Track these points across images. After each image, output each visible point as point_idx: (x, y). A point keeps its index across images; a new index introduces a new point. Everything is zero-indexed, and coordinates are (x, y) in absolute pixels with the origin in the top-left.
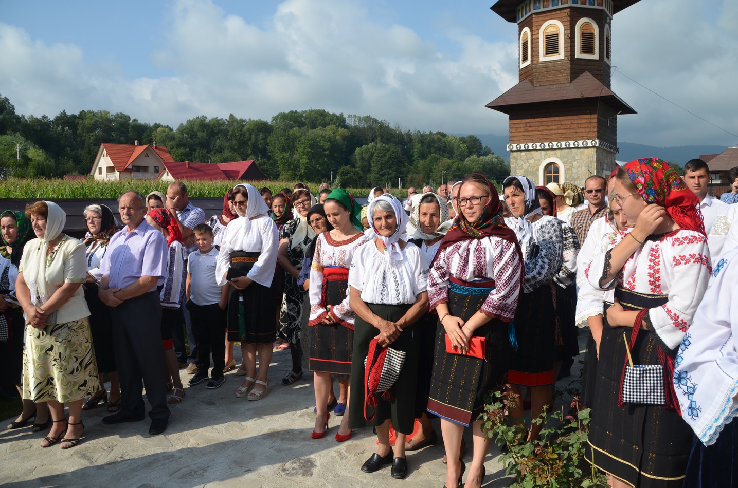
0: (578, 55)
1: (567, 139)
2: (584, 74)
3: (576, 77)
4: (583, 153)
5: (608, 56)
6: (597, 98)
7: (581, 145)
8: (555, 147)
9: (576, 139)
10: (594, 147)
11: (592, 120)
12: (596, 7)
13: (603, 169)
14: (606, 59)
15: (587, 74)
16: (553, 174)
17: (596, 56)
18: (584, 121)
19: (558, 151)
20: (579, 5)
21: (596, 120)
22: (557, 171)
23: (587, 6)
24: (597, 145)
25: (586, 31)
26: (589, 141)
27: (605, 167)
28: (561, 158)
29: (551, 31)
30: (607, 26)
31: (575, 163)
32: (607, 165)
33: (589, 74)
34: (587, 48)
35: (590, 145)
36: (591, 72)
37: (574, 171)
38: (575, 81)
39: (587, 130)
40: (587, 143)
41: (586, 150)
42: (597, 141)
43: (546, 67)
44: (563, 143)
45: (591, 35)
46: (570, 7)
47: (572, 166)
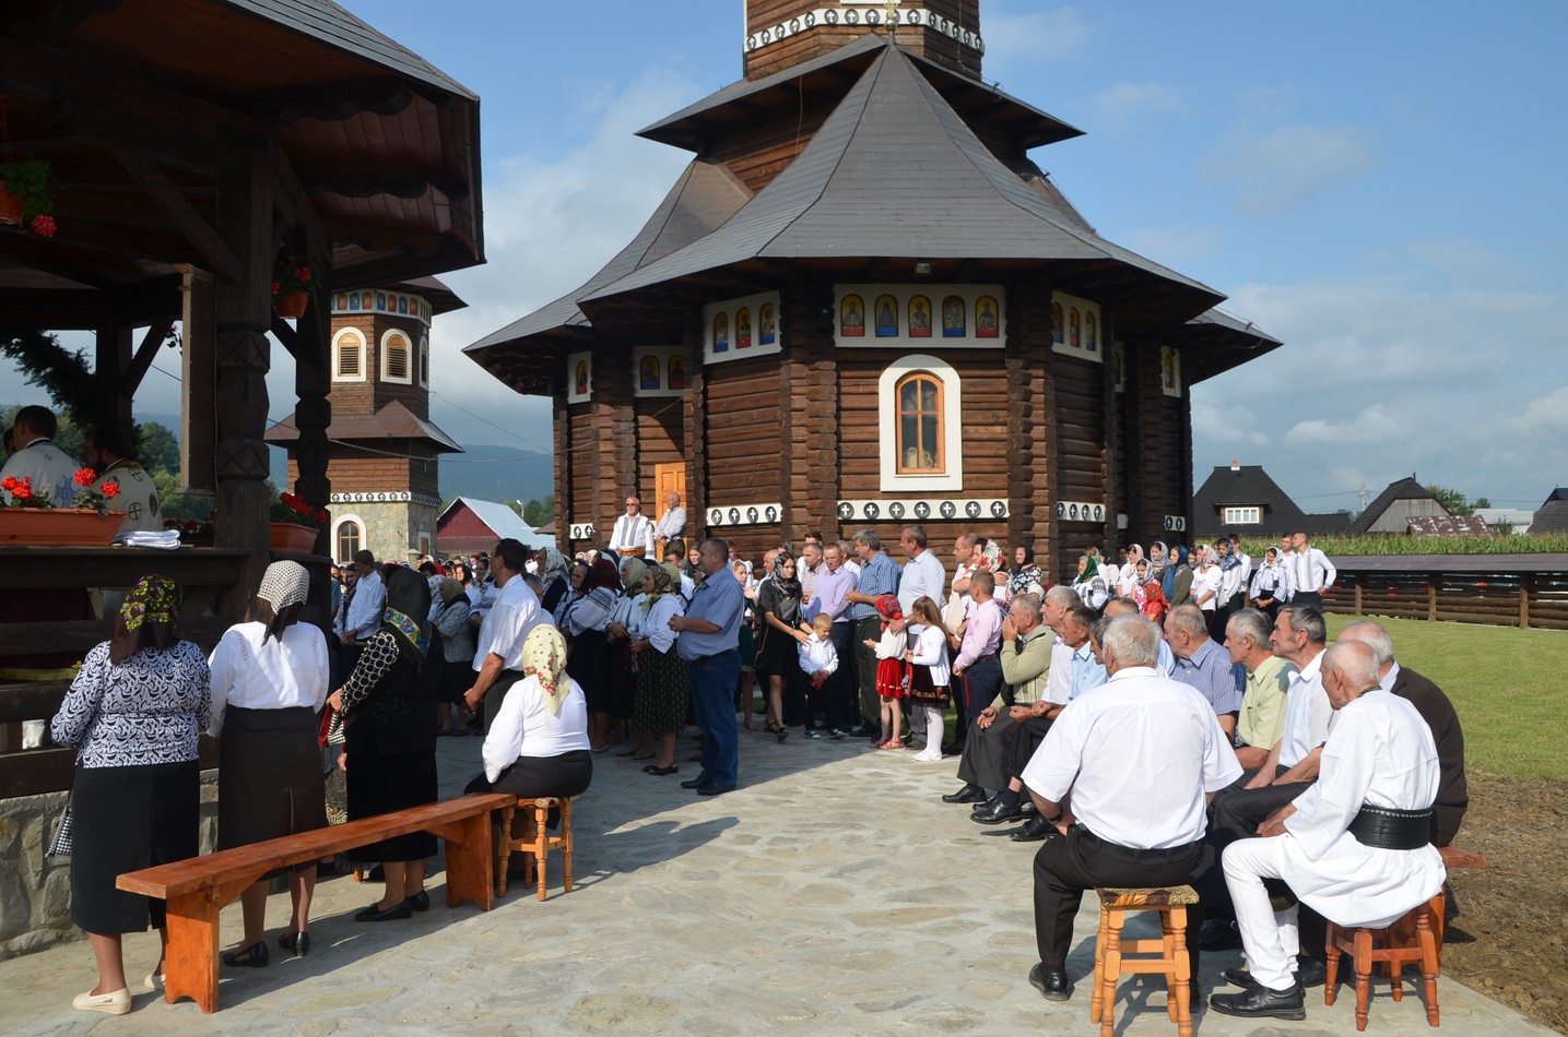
0: (384, 377)
1: (369, 490)
2: (392, 403)
3: (381, 407)
4: (391, 509)
5: (425, 378)
6: (408, 438)
7: (388, 499)
8: (353, 500)
9: (381, 490)
10: (405, 502)
11: (400, 466)
12: (408, 315)
13: (418, 530)
14: (421, 384)
15: (396, 403)
16: (350, 537)
17: (408, 380)
18: (392, 467)
19: (356, 505)
20: (386, 312)
21: (407, 467)
22: (356, 532)
23: (397, 314)
24: (409, 499)
25: (395, 347)
26: (399, 494)
27: (421, 527)
28: (361, 515)
29: (349, 342)
30: (423, 339)
31: (380, 523)
32: (424, 524)
33: (398, 403)
34: (397, 369)
35: (399, 499)
36: (402, 400)
37: (379, 532)
38: (380, 413)
39: (396, 478)
40: (396, 497)
41: (394, 505)
42: (409, 494)
43: (341, 390)
44: (364, 495)
45: (403, 352)
46: (375, 314)
47: (377, 527)
